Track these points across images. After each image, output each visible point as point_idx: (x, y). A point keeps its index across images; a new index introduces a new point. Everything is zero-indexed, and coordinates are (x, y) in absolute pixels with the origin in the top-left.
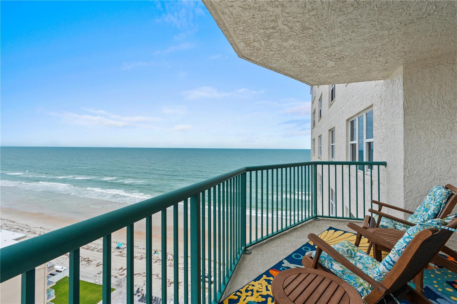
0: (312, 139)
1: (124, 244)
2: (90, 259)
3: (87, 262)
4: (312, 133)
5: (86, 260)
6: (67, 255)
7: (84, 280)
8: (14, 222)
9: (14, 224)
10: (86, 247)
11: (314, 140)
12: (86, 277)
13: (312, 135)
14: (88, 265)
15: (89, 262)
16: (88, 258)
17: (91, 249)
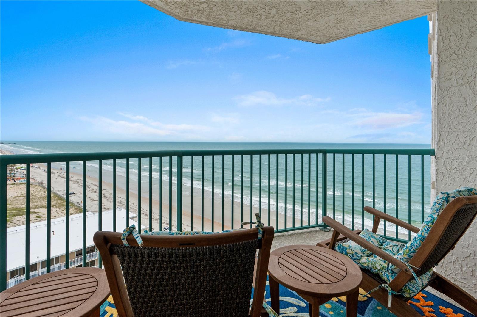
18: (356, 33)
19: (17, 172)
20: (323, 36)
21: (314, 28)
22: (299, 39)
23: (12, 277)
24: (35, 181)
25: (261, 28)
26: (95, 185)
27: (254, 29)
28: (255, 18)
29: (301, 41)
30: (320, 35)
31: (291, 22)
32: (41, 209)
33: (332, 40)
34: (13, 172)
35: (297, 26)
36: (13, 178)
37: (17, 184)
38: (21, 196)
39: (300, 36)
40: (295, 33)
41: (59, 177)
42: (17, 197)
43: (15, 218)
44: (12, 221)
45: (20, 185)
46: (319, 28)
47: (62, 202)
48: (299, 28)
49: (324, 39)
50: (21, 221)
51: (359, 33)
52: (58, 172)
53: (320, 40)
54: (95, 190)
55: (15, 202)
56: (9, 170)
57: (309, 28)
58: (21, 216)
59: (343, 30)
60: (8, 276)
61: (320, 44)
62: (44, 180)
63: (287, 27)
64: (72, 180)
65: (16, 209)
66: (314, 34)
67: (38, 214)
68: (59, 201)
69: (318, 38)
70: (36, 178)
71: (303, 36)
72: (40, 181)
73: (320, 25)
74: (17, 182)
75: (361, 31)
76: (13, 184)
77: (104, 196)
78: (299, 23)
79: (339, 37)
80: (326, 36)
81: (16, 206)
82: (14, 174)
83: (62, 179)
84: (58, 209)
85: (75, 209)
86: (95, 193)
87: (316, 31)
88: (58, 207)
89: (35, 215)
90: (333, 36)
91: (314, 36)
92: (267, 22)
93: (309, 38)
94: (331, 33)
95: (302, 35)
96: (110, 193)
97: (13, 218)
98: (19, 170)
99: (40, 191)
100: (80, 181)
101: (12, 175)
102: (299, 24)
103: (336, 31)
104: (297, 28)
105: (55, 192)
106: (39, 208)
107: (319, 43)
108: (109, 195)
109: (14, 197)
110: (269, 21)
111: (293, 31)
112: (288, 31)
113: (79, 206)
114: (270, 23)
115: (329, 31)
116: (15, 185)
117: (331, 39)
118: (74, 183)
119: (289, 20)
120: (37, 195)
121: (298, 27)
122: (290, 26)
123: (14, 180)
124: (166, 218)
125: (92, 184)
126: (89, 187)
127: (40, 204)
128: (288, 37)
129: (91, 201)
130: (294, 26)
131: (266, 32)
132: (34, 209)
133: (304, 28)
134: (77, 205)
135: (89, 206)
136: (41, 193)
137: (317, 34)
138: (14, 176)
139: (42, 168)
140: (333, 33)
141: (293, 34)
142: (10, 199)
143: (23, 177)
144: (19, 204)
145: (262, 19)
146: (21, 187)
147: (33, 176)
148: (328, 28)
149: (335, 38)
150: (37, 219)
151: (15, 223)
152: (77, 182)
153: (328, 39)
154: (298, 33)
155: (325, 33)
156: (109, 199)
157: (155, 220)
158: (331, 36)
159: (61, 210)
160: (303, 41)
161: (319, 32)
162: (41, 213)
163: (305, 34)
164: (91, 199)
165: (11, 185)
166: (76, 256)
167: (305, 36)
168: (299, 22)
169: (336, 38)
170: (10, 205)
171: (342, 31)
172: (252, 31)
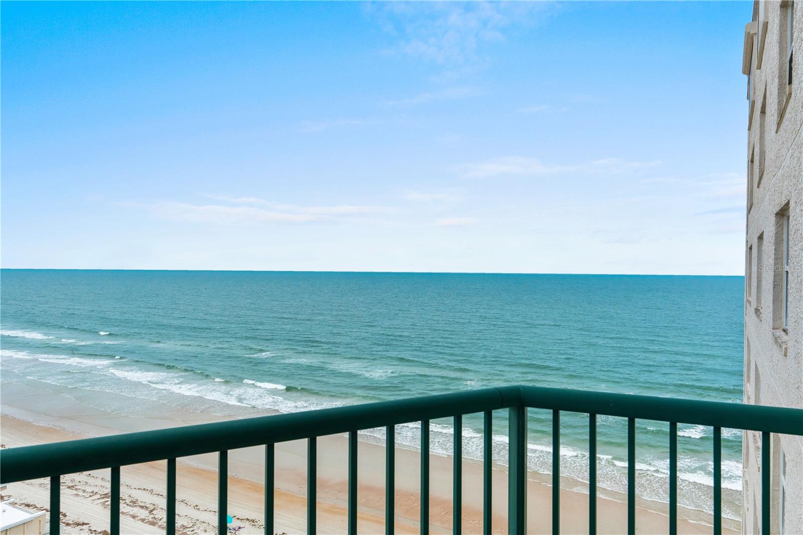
0: (748, 247)
1: (238, 519)
4: (747, 225)
10: (151, 520)
11: (751, 248)
13: (747, 234)
17: (159, 524)
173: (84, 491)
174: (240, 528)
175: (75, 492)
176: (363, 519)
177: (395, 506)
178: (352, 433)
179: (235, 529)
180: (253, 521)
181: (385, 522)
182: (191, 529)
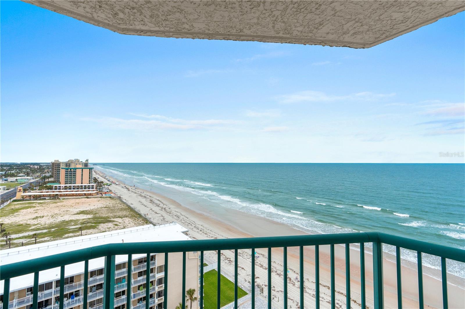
2: (231, 260)
3: (229, 262)
5: (228, 259)
6: (216, 252)
7: (226, 277)
8: (187, 218)
9: (187, 219)
12: (227, 274)
14: (230, 264)
15: (231, 262)
16: (230, 259)
18: (441, 16)
19: (104, 187)
20: (368, 30)
21: (350, 17)
22: (323, 43)
23: (91, 277)
24: (116, 195)
25: (251, 30)
26: (158, 200)
27: (241, 34)
28: (232, 10)
29: (327, 47)
30: (361, 30)
31: (300, 7)
32: (118, 218)
33: (387, 37)
34: (101, 188)
35: (315, 16)
36: (101, 192)
37: (103, 197)
38: (105, 207)
39: (324, 37)
40: (314, 32)
41: (133, 193)
42: (103, 208)
43: (101, 225)
44: (98, 228)
45: (106, 198)
46: (360, 14)
47: (134, 213)
48: (320, 20)
49: (370, 37)
50: (104, 227)
51: (447, 15)
52: (132, 189)
53: (362, 42)
54: (158, 204)
55: (101, 211)
56: (99, 186)
57: (338, 16)
58: (104, 224)
59: (411, 10)
60: (89, 275)
61: (363, 48)
62: (122, 194)
63: (296, 21)
64: (142, 195)
65: (102, 218)
66: (350, 29)
67: (116, 222)
68: (131, 213)
69: (359, 37)
70: (116, 193)
71: (331, 37)
72: (119, 195)
73: (361, 6)
74: (104, 195)
75: (453, 8)
76: (101, 197)
77: (165, 210)
78: (317, 9)
79: (400, 30)
80: (374, 30)
81: (102, 215)
82: (102, 189)
83: (135, 194)
84: (130, 220)
85: (143, 220)
86: (158, 207)
87: (354, 22)
88: (130, 218)
89: (114, 223)
90: (388, 28)
91: (349, 35)
92: (257, 15)
93: (341, 38)
94: (384, 22)
95: (328, 33)
96: (169, 207)
97: (99, 225)
98: (105, 186)
99: (118, 204)
100: (147, 196)
101: (101, 190)
102: (318, 12)
103: (396, 15)
104: (317, 21)
105: (129, 204)
106: (117, 218)
107: (361, 46)
108: (169, 209)
109: (101, 208)
110: (260, 13)
111: (308, 28)
112: (300, 29)
113: (146, 217)
114: (262, 16)
115: (382, 17)
116: (102, 198)
117: (384, 36)
118: (143, 198)
119: (296, 5)
120: (116, 207)
121: (318, 17)
122: (301, 18)
123: (102, 194)
124: (215, 232)
125: (156, 199)
126: (154, 201)
127: (118, 214)
128: (303, 41)
129: (155, 213)
130: (309, 16)
131: (264, 37)
132: (113, 218)
133: (329, 18)
134: (144, 217)
135: (153, 217)
136: (119, 205)
137: (356, 29)
138: (102, 191)
139: (121, 185)
140: (389, 22)
141: (310, 35)
142: (99, 209)
143: (108, 192)
144: (104, 213)
145: (246, 9)
146: (105, 200)
147: (115, 191)
148: (378, 11)
149: (391, 34)
150: (115, 227)
151: (100, 229)
152: (145, 197)
153: (378, 36)
154: (319, 31)
155: (372, 23)
156: (168, 213)
157: (205, 234)
158: (384, 29)
159: (132, 220)
160: (331, 46)
161: (361, 24)
162: (118, 222)
163: (333, 31)
164: (155, 212)
165: (99, 198)
166: (139, 263)
167: (334, 35)
168: (317, 6)
169: (393, 33)
170: (98, 214)
171: (409, 14)
172: (239, 37)
173: (209, 236)
174: (258, 257)
175: (207, 236)
176: (305, 261)
177: (319, 259)
178: (301, 247)
179: (257, 257)
180: (263, 255)
181: (315, 264)
182: (242, 254)
